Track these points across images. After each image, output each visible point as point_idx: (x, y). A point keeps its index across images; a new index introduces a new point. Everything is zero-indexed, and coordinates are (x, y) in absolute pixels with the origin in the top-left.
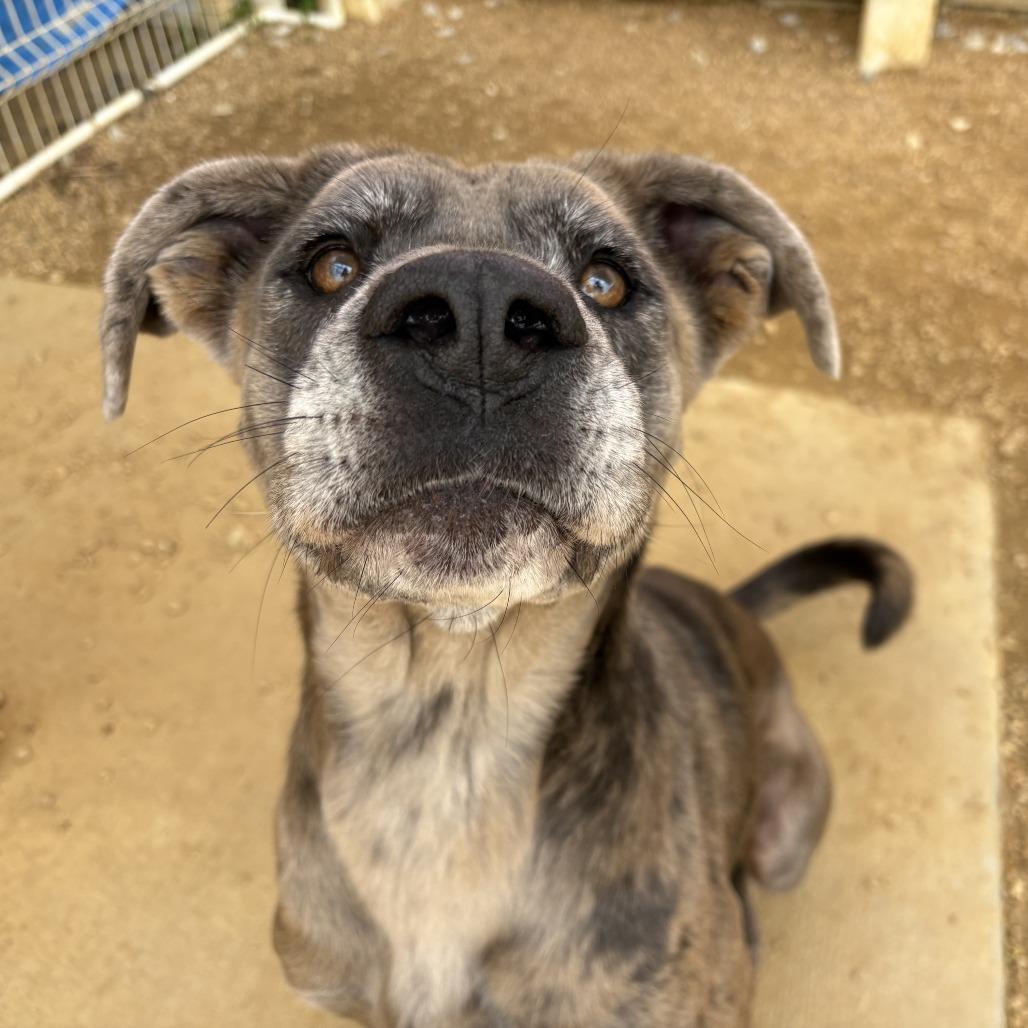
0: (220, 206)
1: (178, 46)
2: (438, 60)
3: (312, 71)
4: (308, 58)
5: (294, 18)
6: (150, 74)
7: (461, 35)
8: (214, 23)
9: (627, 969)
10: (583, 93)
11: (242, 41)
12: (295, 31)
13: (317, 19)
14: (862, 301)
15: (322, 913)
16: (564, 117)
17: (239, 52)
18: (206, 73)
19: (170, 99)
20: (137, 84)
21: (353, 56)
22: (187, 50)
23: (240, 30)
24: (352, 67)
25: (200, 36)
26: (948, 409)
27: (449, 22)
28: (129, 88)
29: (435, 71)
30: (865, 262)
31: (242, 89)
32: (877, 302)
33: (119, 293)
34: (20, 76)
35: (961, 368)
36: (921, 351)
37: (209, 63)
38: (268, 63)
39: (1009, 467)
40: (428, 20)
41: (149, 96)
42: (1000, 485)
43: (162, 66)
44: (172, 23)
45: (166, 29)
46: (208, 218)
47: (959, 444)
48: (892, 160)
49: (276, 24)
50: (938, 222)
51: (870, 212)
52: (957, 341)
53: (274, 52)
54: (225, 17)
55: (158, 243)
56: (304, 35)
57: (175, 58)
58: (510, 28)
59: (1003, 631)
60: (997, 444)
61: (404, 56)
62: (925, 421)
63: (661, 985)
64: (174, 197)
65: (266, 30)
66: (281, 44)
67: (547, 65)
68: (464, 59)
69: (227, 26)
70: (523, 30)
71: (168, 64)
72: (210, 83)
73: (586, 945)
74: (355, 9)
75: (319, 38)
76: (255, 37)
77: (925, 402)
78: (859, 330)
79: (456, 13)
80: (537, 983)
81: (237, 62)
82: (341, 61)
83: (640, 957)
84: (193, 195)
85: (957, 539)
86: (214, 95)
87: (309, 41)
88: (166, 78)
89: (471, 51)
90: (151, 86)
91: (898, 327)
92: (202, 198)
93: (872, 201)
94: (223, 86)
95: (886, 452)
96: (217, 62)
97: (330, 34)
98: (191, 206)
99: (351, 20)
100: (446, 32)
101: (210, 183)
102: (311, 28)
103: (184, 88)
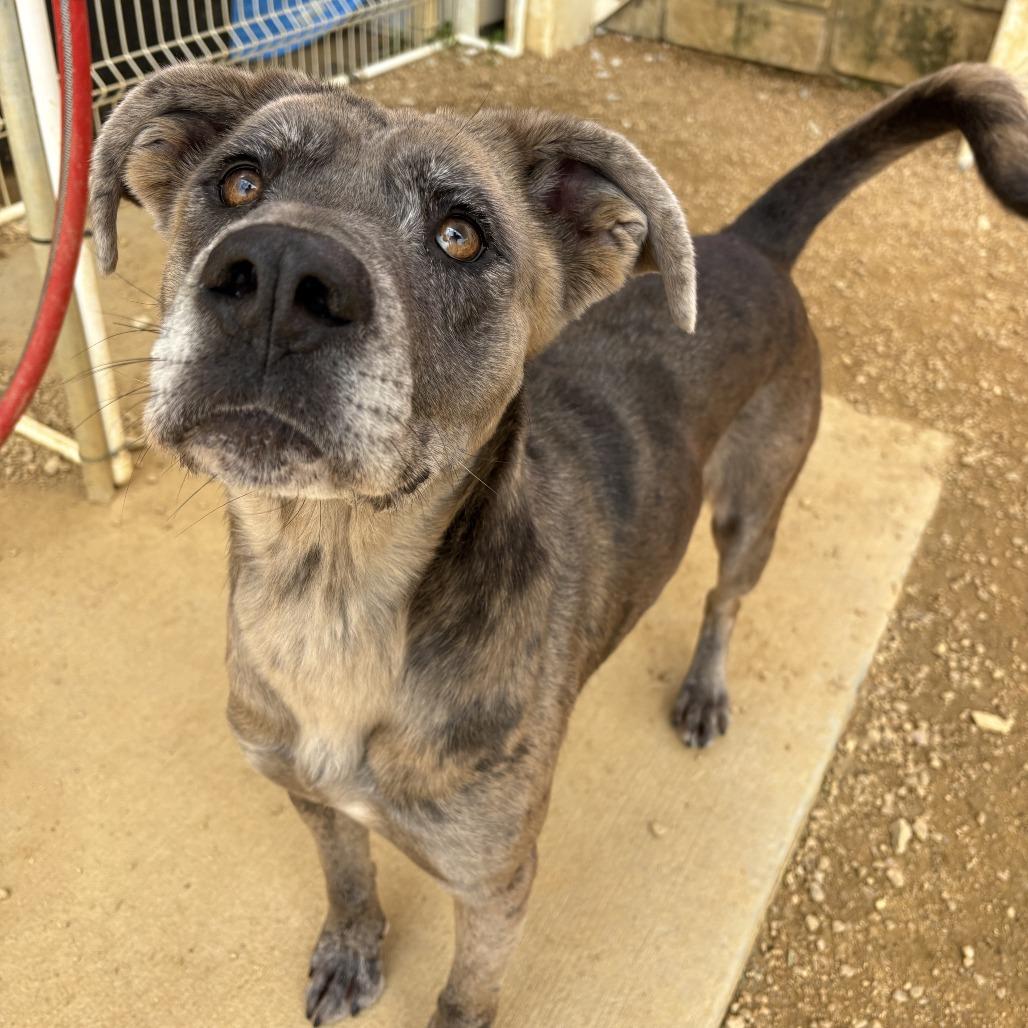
0: (185, 103)
1: (386, 50)
2: (589, 95)
3: (487, 86)
4: (485, 77)
5: (483, 44)
6: (359, 65)
7: (616, 78)
8: (418, 36)
9: (473, 761)
10: (704, 138)
11: (438, 55)
12: (481, 53)
13: (499, 47)
14: (886, 332)
15: (256, 693)
16: (681, 153)
17: (432, 62)
18: (403, 74)
19: (370, 87)
20: (347, 70)
21: (522, 80)
22: (392, 53)
23: (438, 46)
24: (518, 86)
25: (405, 44)
26: (930, 423)
27: (610, 68)
28: (340, 73)
29: (585, 102)
30: (901, 303)
31: (427, 90)
32: (897, 335)
33: (104, 169)
34: (233, 50)
35: (953, 395)
36: (923, 377)
37: (406, 67)
38: (452, 74)
39: (967, 472)
40: (594, 63)
41: (354, 81)
42: (951, 484)
43: (370, 61)
44: (386, 33)
45: (380, 36)
46: (173, 110)
47: (928, 448)
48: (957, 235)
49: (467, 47)
50: (979, 288)
51: (920, 269)
52: (958, 376)
53: (460, 67)
54: (429, 34)
55: (136, 129)
56: (487, 59)
57: (381, 57)
58: (658, 80)
59: (909, 581)
60: (960, 456)
61: (563, 86)
62: (907, 427)
63: (499, 775)
64: (151, 91)
65: (459, 50)
66: (467, 62)
67: (680, 113)
68: (611, 97)
69: (430, 41)
70: (669, 83)
71: (375, 61)
72: (403, 81)
73: (440, 744)
74: (533, 45)
75: (498, 61)
76: (447, 53)
77: (913, 414)
78: (875, 350)
79: (616, 62)
80: (401, 761)
81: (428, 69)
82: (512, 82)
83: (483, 753)
84: (167, 90)
85: (899, 512)
86: (404, 89)
87: (490, 64)
88: (370, 71)
89: (620, 93)
90: (358, 74)
91: (909, 356)
92: (174, 94)
93: (925, 261)
94: (412, 85)
95: (864, 441)
96: (413, 67)
97: (507, 59)
98: (163, 99)
99: (528, 52)
100: (604, 75)
101: (181, 82)
102: (494, 53)
103: (381, 80)
